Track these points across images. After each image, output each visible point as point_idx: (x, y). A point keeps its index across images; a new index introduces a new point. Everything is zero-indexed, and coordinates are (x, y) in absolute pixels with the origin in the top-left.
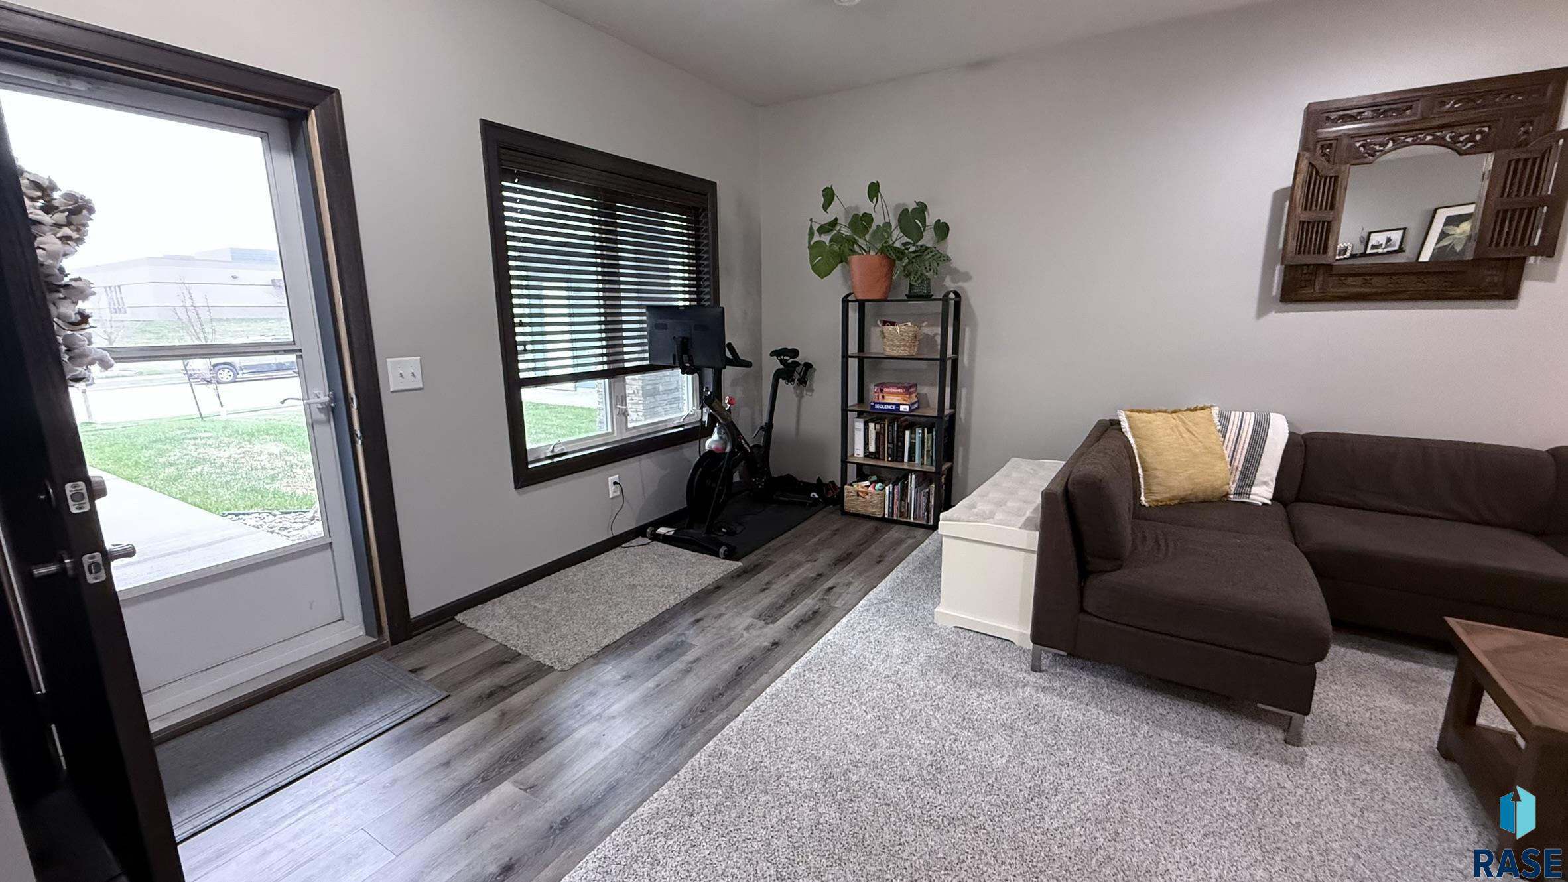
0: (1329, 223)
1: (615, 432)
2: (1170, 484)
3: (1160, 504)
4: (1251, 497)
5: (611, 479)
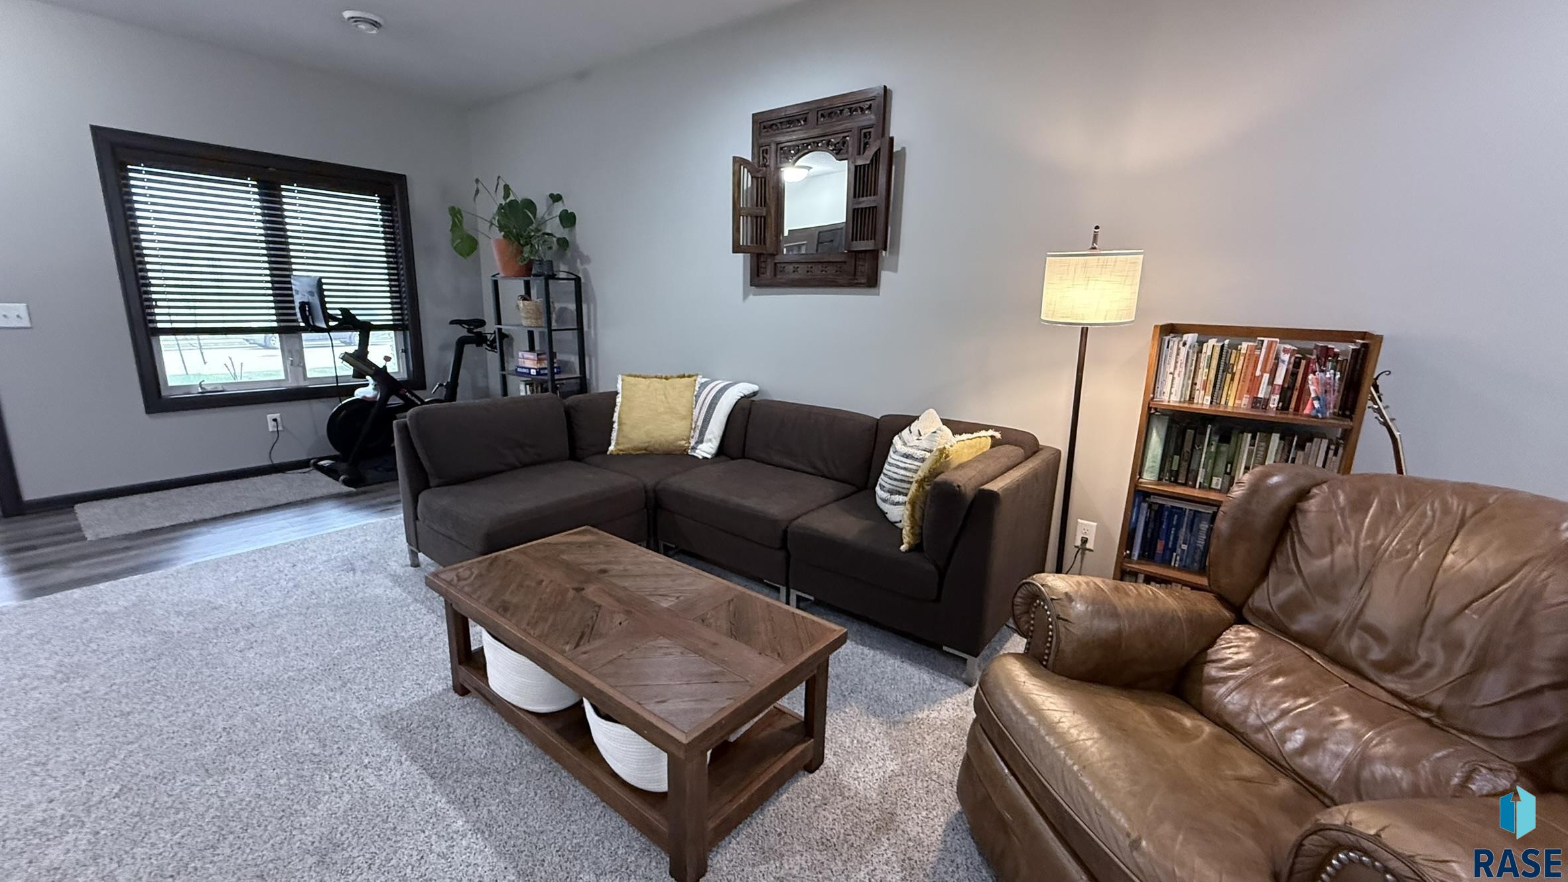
0: (765, 217)
1: (290, 378)
2: (631, 437)
3: (621, 453)
4: (697, 451)
5: (270, 417)
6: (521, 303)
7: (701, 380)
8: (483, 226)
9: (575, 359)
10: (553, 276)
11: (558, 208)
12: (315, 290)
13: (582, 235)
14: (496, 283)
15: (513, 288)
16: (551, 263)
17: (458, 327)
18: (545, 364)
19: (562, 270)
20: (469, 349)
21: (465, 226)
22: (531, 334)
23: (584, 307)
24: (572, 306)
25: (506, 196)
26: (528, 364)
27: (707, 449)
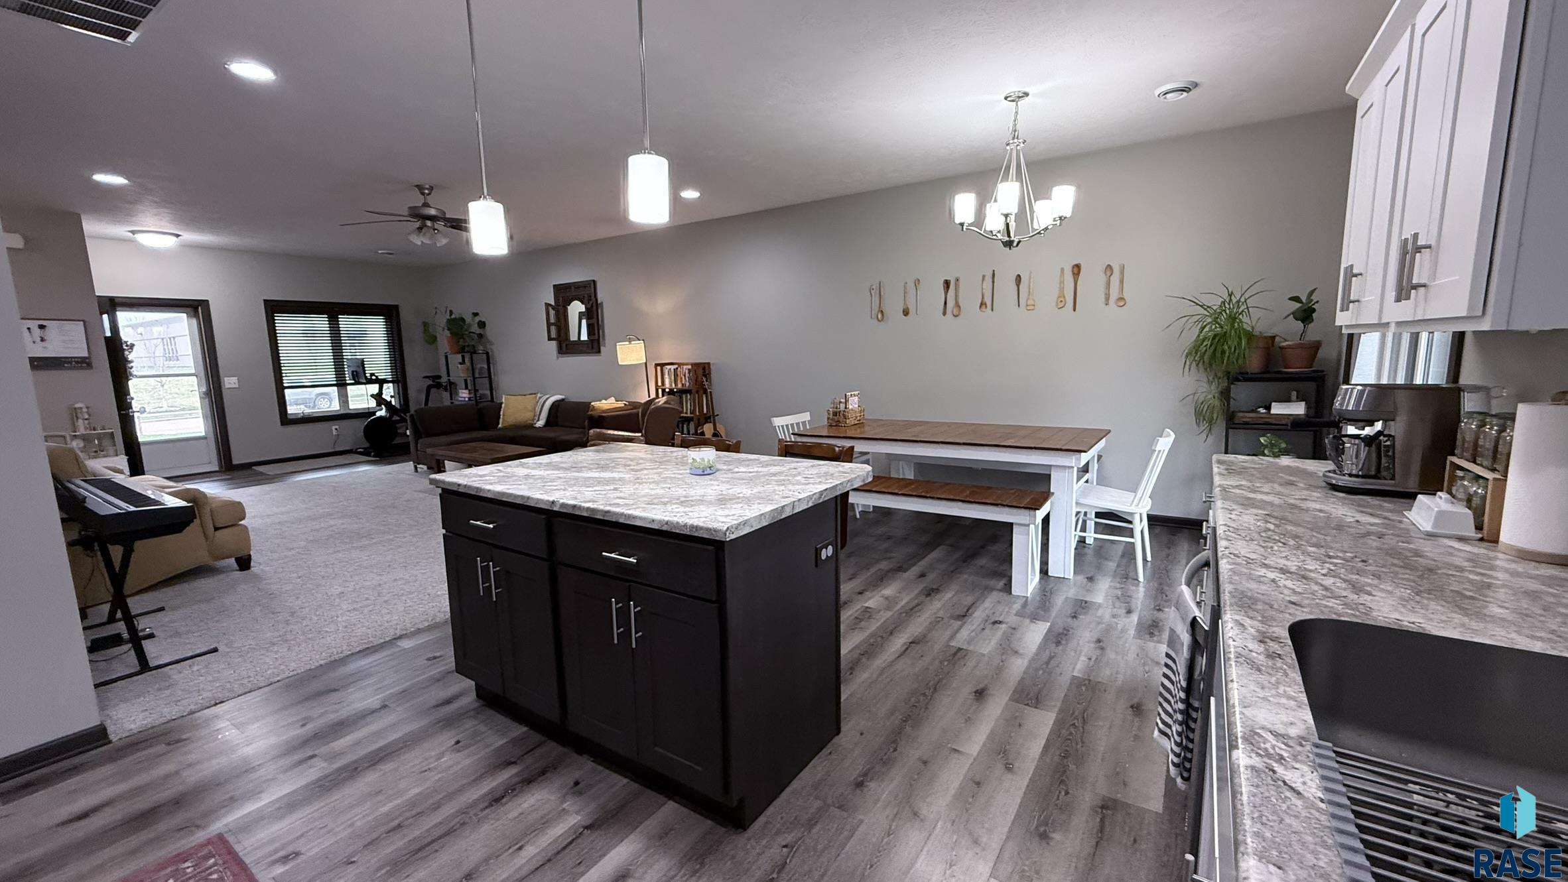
1: (342, 409)
2: (508, 421)
3: (504, 426)
4: (537, 425)
5: (334, 428)
6: (460, 366)
7: (539, 395)
8: (439, 330)
9: (488, 392)
10: (475, 352)
11: (477, 319)
12: (360, 365)
13: (489, 331)
14: (446, 357)
15: (456, 359)
16: (474, 346)
17: (427, 379)
18: (472, 395)
19: (481, 348)
20: (433, 390)
21: (430, 330)
22: (466, 381)
23: (491, 365)
24: (486, 366)
25: (451, 315)
26: (464, 395)
27: (540, 423)
